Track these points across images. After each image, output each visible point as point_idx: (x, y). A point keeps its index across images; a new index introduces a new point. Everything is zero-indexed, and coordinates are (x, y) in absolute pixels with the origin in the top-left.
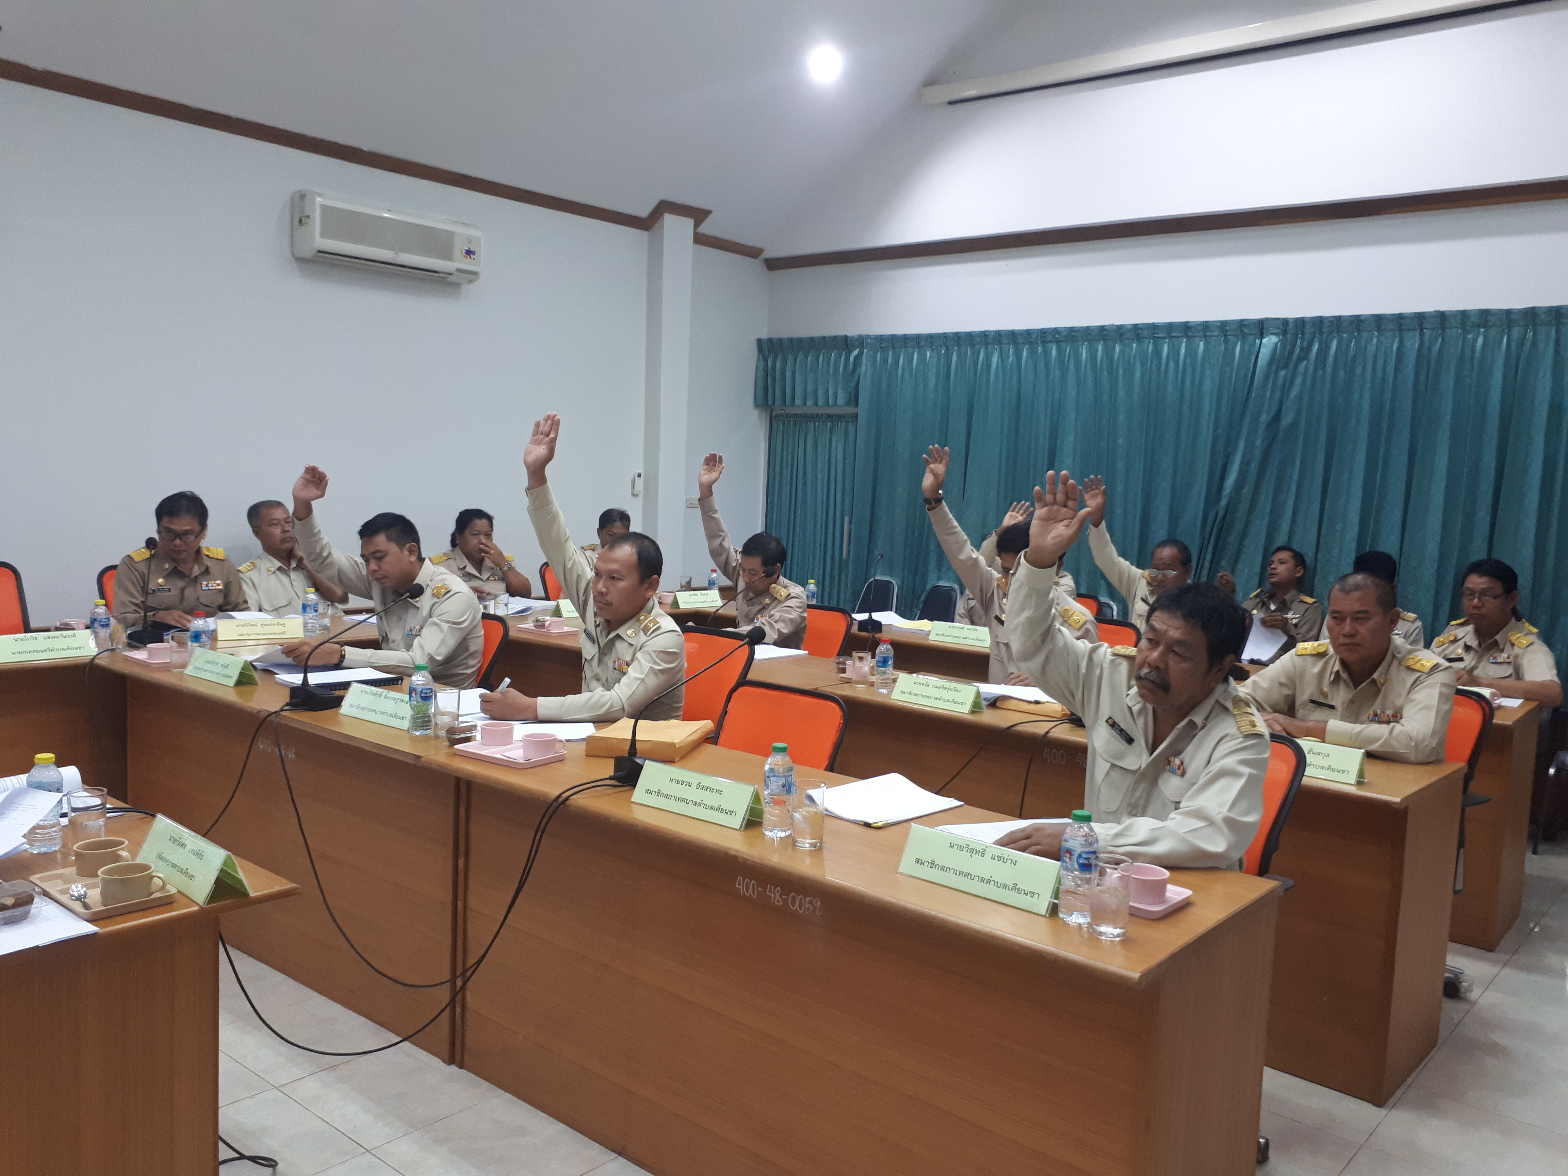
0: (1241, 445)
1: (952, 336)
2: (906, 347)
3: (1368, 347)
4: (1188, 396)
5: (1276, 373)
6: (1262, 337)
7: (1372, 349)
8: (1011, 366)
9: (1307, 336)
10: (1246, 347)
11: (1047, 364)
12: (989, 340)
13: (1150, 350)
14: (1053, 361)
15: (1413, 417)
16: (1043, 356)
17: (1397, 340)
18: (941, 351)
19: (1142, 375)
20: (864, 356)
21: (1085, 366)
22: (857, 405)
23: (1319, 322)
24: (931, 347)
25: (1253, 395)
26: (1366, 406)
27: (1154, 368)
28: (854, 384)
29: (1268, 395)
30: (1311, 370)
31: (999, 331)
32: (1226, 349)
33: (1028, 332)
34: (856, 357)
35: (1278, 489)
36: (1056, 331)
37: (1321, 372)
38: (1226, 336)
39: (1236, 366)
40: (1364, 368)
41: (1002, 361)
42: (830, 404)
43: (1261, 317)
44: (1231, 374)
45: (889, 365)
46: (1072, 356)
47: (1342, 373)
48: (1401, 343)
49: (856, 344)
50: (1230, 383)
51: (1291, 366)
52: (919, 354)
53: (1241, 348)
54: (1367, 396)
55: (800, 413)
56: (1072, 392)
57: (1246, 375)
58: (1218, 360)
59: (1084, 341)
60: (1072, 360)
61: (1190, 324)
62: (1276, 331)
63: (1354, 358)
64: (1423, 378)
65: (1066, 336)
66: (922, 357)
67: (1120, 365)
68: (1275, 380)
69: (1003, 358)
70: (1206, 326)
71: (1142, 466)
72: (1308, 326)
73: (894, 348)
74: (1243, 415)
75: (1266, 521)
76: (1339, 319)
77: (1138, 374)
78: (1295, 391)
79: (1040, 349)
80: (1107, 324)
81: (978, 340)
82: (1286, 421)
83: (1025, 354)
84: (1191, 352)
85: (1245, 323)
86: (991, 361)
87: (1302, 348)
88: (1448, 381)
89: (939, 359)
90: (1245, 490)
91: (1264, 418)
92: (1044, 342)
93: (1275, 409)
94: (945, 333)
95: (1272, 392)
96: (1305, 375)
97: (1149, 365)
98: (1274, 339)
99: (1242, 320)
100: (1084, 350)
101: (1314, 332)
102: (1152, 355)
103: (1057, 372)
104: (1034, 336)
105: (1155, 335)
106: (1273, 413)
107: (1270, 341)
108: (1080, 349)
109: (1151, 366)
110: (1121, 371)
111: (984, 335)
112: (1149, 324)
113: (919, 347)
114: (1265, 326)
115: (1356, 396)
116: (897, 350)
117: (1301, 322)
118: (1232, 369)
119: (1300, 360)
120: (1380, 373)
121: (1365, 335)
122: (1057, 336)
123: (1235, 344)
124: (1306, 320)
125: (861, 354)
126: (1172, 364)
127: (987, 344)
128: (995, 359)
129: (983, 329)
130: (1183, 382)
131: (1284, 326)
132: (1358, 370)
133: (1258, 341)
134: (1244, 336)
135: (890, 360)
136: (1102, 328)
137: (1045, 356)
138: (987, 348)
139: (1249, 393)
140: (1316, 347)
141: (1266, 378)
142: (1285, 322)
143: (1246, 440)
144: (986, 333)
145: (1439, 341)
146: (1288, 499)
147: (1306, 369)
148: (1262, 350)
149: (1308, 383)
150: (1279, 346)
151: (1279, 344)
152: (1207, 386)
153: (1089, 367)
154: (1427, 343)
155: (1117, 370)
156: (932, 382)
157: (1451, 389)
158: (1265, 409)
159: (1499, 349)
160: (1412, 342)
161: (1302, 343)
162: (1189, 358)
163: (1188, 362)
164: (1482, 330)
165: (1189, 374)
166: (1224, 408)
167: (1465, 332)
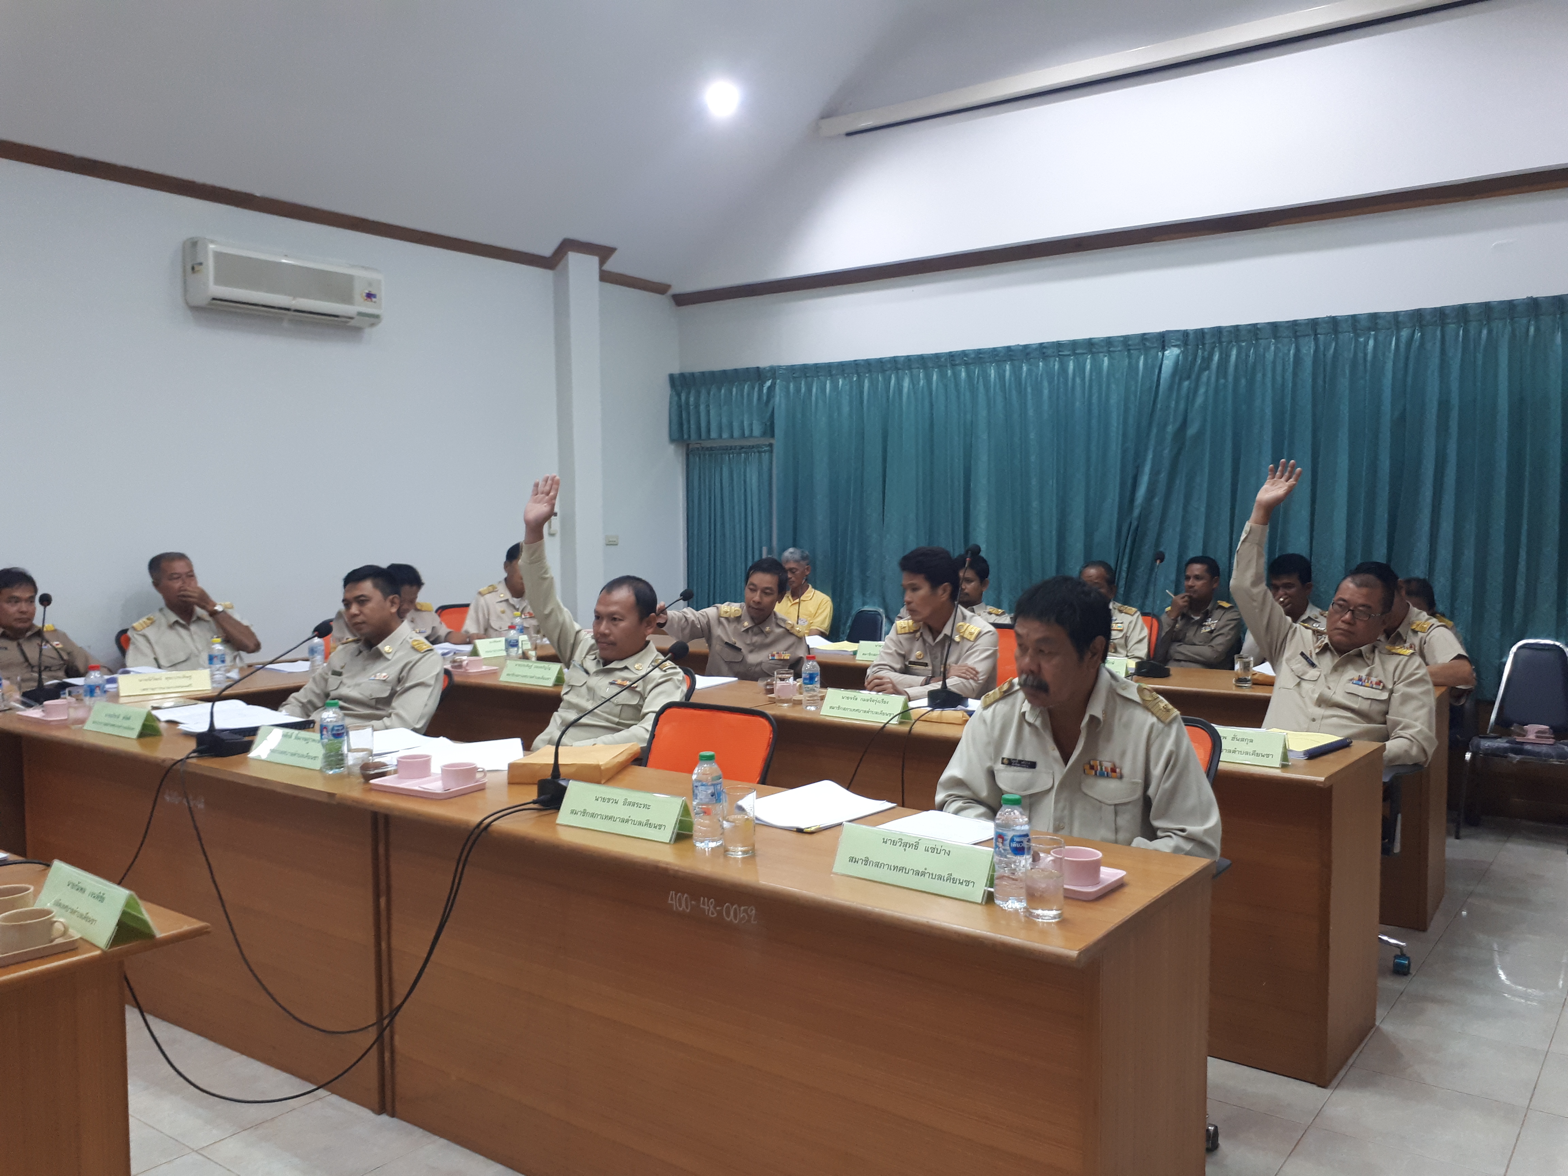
0: (1150, 456)
1: (862, 363)
2: (818, 377)
3: (1267, 355)
4: (1095, 412)
5: (1180, 384)
6: (1163, 349)
7: (1270, 356)
8: (922, 390)
9: (1207, 345)
10: (1150, 361)
11: (957, 385)
12: (899, 366)
13: (1056, 367)
14: (963, 384)
15: (1314, 421)
16: (952, 380)
17: (1293, 345)
18: (853, 378)
19: (1050, 391)
20: (777, 387)
21: (995, 387)
22: (773, 436)
23: (1218, 332)
24: (843, 375)
25: (1159, 406)
26: (1268, 411)
27: (1062, 385)
28: (768, 414)
29: (1173, 405)
30: (1213, 379)
31: (908, 356)
32: (1129, 363)
33: (937, 356)
34: (769, 388)
35: (1188, 498)
36: (964, 353)
37: (1222, 381)
38: (1129, 350)
39: (1140, 380)
40: (1264, 375)
41: (913, 386)
42: (746, 435)
43: (1162, 330)
44: (1136, 387)
45: (802, 395)
46: (981, 377)
47: (1243, 381)
48: (1298, 350)
49: (769, 375)
50: (1136, 396)
51: (1193, 377)
52: (832, 382)
53: (1144, 361)
54: (1268, 403)
55: (715, 446)
56: (983, 413)
57: (1151, 388)
58: (1122, 373)
59: (991, 363)
60: (981, 380)
61: (1093, 340)
62: (1178, 343)
63: (1254, 365)
64: (1320, 384)
65: (974, 358)
66: (834, 385)
67: (1028, 385)
68: (1179, 390)
69: (914, 382)
70: (1109, 342)
71: (1055, 481)
72: (1207, 337)
73: (806, 377)
74: (1150, 425)
75: (1178, 529)
76: (1237, 328)
77: (1046, 392)
78: (1199, 400)
79: (949, 372)
80: (1014, 344)
81: (889, 366)
82: (1191, 431)
83: (935, 377)
84: (1096, 368)
85: (1145, 336)
86: (902, 386)
87: (1203, 357)
88: (1344, 383)
89: (851, 388)
90: (1156, 500)
91: (1170, 429)
92: (953, 366)
93: (1180, 418)
94: (855, 361)
95: (1177, 403)
96: (1207, 385)
97: (1056, 382)
98: (1176, 351)
99: (1145, 334)
100: (993, 371)
101: (1214, 343)
102: (1059, 374)
103: (968, 394)
104: (943, 360)
105: (1060, 353)
106: (1178, 424)
107: (1172, 353)
108: (988, 371)
109: (1058, 382)
110: (1029, 390)
111: (894, 360)
112: (1053, 342)
113: (831, 375)
114: (1166, 338)
115: (1258, 402)
116: (809, 379)
117: (1201, 334)
118: (1137, 382)
119: (1202, 369)
120: (1279, 379)
121: (1263, 342)
122: (965, 359)
123: (1139, 358)
124: (1206, 330)
125: (773, 385)
126: (1078, 380)
127: (897, 369)
128: (906, 383)
129: (892, 355)
130: (1090, 397)
131: (1185, 338)
132: (1259, 377)
133: (1160, 354)
134: (1147, 350)
135: (803, 390)
136: (1009, 348)
137: (955, 378)
138: (897, 373)
139: (1154, 404)
140: (1216, 357)
141: (1170, 388)
142: (1186, 333)
143: (1155, 451)
144: (897, 359)
145: (1334, 344)
146: (1199, 506)
147: (1209, 378)
148: (1166, 362)
149: (1211, 392)
150: (1181, 358)
151: (1181, 355)
152: (1113, 400)
153: (998, 387)
154: (1322, 348)
155: (1026, 389)
156: (846, 409)
157: (1347, 392)
158: (1171, 420)
159: (1390, 352)
160: (1308, 348)
161: (1203, 353)
162: (1094, 374)
163: (1094, 377)
164: (1373, 333)
165: (1095, 390)
166: (1131, 420)
167: (1357, 336)
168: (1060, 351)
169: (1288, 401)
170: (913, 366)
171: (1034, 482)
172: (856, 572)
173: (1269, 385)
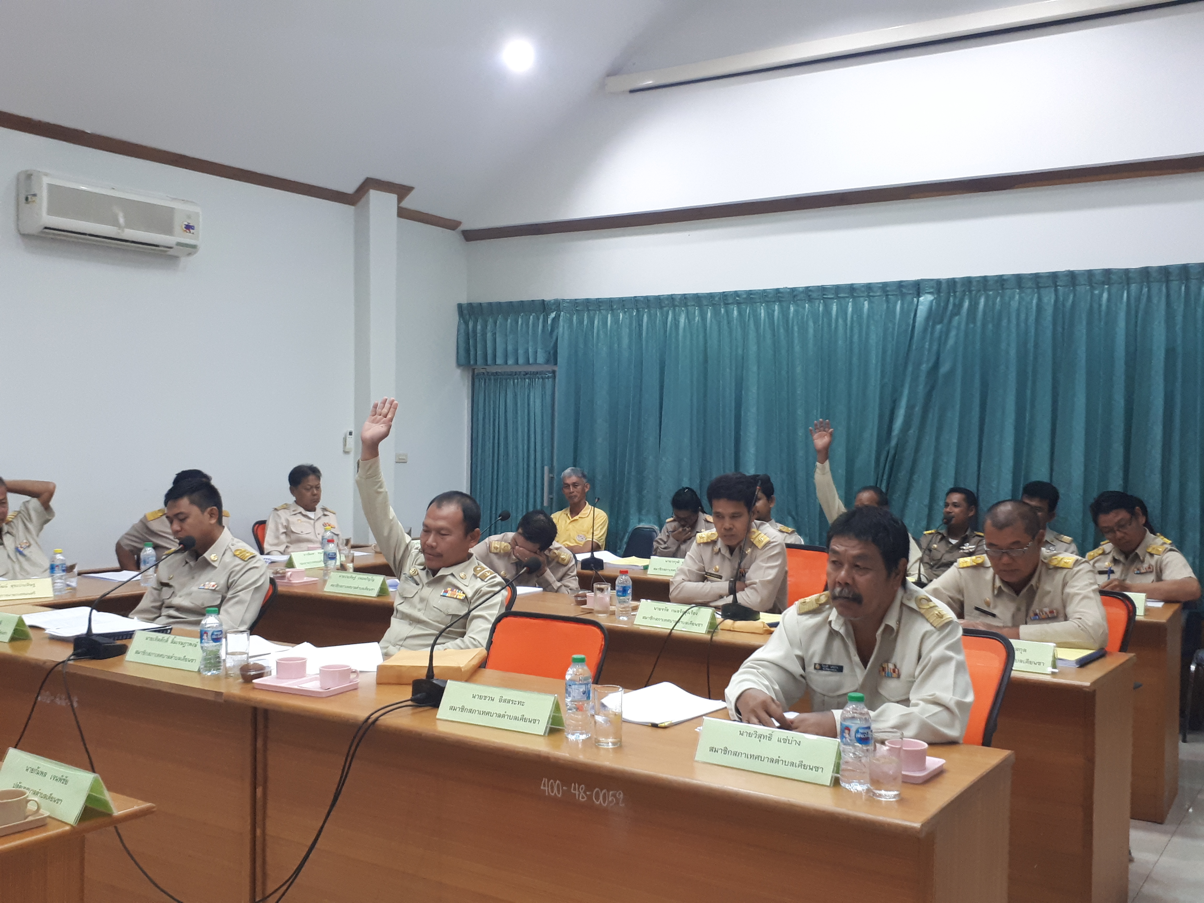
0: (906, 390)
1: (642, 299)
2: (600, 310)
3: (1012, 303)
4: (856, 350)
5: (933, 327)
6: (919, 296)
7: (1014, 304)
8: (697, 326)
9: (958, 293)
10: (906, 306)
11: (729, 323)
12: (676, 303)
13: (821, 309)
14: (735, 321)
15: (1054, 363)
16: (725, 317)
17: (1036, 295)
18: (633, 313)
19: (815, 331)
20: (561, 318)
21: (764, 325)
22: (556, 363)
23: (968, 281)
24: (623, 309)
25: (914, 347)
26: (1013, 354)
27: (825, 325)
28: (552, 344)
29: (927, 346)
30: (963, 323)
32: (888, 307)
33: (711, 296)
34: (553, 320)
35: (940, 429)
36: (736, 294)
37: (972, 326)
38: (887, 295)
39: (896, 323)
40: (1009, 321)
41: (689, 322)
42: (530, 362)
43: (917, 279)
44: (894, 329)
45: (585, 326)
46: (751, 316)
47: (990, 326)
48: (1040, 299)
49: (554, 307)
50: (891, 337)
51: (946, 321)
52: (613, 316)
53: (901, 307)
54: (1013, 345)
55: (500, 371)
56: (753, 348)
57: (907, 330)
58: (881, 316)
59: (761, 303)
60: (752, 319)
61: (854, 286)
62: (932, 290)
63: (1000, 312)
64: (1060, 329)
65: (744, 299)
66: (616, 321)
67: (795, 323)
68: (933, 332)
69: (689, 319)
70: (869, 287)
72: (959, 286)
73: (589, 310)
74: (906, 364)
75: (930, 457)
76: (985, 279)
77: (811, 331)
78: (951, 342)
79: (723, 310)
80: (782, 287)
81: (666, 302)
82: (944, 369)
83: (709, 314)
84: (857, 310)
85: (903, 284)
86: (679, 322)
87: (954, 304)
88: (1081, 330)
89: (631, 321)
90: (911, 431)
91: (924, 367)
92: (726, 304)
93: (933, 359)
94: (636, 297)
95: (931, 344)
96: (958, 328)
97: (820, 323)
98: (930, 297)
99: (901, 282)
100: (762, 311)
101: (964, 291)
102: (823, 315)
103: (739, 330)
104: (717, 299)
105: (825, 296)
106: (931, 363)
107: (926, 300)
108: (759, 310)
109: (823, 323)
110: (796, 328)
111: (672, 298)
112: (818, 286)
113: (612, 310)
114: (921, 286)
115: (1003, 346)
116: (592, 312)
117: (952, 282)
118: (894, 324)
119: (953, 315)
120: (1023, 325)
121: (1008, 292)
122: (737, 298)
123: (896, 303)
124: (957, 280)
125: (557, 317)
126: (840, 321)
127: (674, 306)
128: (682, 320)
129: (670, 293)
130: (852, 336)
131: (938, 286)
132: (1004, 323)
133: (915, 299)
134: (903, 296)
135: (586, 322)
136: (777, 291)
137: (727, 316)
138: (674, 310)
139: (910, 345)
140: (966, 304)
141: (925, 330)
142: (939, 282)
143: (910, 387)
144: (674, 296)
145: (1071, 297)
146: (951, 439)
147: (959, 323)
148: (920, 307)
149: (962, 335)
150: (934, 303)
151: (934, 301)
152: (873, 339)
153: (767, 325)
154: (1061, 299)
155: (793, 327)
156: (625, 341)
157: (1084, 337)
158: (925, 359)
159: (1121, 303)
160: (1049, 298)
161: (954, 300)
162: (855, 316)
163: (855, 319)
164: (1106, 286)
165: (856, 330)
166: (888, 360)
167: (1093, 288)
168: (824, 295)
169: (1031, 345)
170: (689, 304)
171: (800, 412)
172: (633, 491)
173: (1014, 330)
